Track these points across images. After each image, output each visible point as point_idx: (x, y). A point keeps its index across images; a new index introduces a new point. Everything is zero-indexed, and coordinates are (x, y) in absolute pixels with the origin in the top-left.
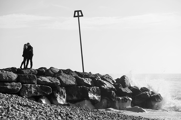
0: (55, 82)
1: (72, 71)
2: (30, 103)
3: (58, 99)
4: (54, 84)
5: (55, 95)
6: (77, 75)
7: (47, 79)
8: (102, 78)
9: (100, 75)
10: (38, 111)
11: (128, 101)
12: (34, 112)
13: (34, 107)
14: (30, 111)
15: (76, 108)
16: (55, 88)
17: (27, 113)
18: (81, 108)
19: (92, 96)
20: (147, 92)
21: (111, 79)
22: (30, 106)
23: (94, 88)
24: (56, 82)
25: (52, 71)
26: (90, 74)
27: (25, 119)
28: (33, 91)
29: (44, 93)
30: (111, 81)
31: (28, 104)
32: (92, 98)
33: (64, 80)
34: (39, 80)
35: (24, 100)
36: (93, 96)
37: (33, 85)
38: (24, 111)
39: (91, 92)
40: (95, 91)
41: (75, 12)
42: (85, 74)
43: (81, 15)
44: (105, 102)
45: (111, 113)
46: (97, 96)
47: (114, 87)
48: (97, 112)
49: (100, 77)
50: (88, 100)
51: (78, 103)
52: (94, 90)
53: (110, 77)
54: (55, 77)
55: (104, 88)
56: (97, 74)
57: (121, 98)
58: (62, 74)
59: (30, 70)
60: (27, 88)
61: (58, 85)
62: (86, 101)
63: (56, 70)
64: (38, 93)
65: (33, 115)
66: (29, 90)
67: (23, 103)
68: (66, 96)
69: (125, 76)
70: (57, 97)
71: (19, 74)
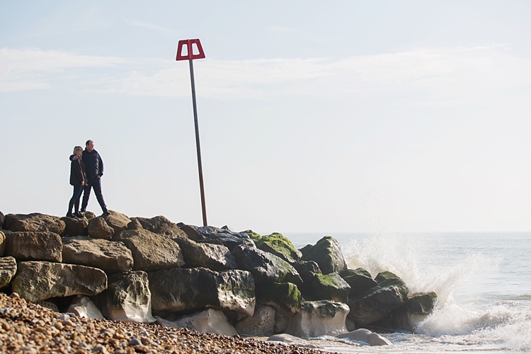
0: (116, 255)
1: (169, 223)
2: (31, 311)
3: (127, 306)
4: (113, 261)
5: (118, 294)
6: (185, 236)
7: (93, 247)
8: (262, 243)
9: (254, 234)
10: (50, 332)
11: (338, 314)
12: (39, 334)
13: (41, 321)
14: (27, 331)
15: (169, 331)
16: (116, 272)
17: (17, 338)
18: (186, 330)
19: (229, 299)
20: (395, 288)
21: (286, 247)
22: (28, 319)
23: (236, 274)
24: (119, 255)
25: (109, 224)
26: (224, 232)
27: (9, 352)
28: (51, 283)
29: (84, 289)
30: (286, 254)
31: (24, 314)
32: (229, 305)
33: (143, 249)
34: (69, 248)
35: (15, 303)
36: (232, 297)
37: (50, 264)
38: (8, 333)
39: (227, 285)
40: (238, 283)
41: (181, 43)
42: (209, 230)
43: (199, 53)
44: (267, 315)
45: (273, 345)
46: (243, 297)
47: (295, 273)
48: (232, 341)
49: (253, 242)
50: (215, 309)
51: (186, 319)
52: (236, 279)
53: (285, 242)
54: (118, 241)
55: (265, 273)
56: (245, 232)
57: (315, 305)
58: (140, 229)
59: (44, 220)
60: (33, 274)
61: (126, 263)
62: (210, 311)
63: (122, 220)
64: (67, 288)
65: (33, 342)
66: (39, 279)
67: (9, 312)
68: (149, 296)
69: (329, 238)
70: (123, 300)
71: (10, 232)
